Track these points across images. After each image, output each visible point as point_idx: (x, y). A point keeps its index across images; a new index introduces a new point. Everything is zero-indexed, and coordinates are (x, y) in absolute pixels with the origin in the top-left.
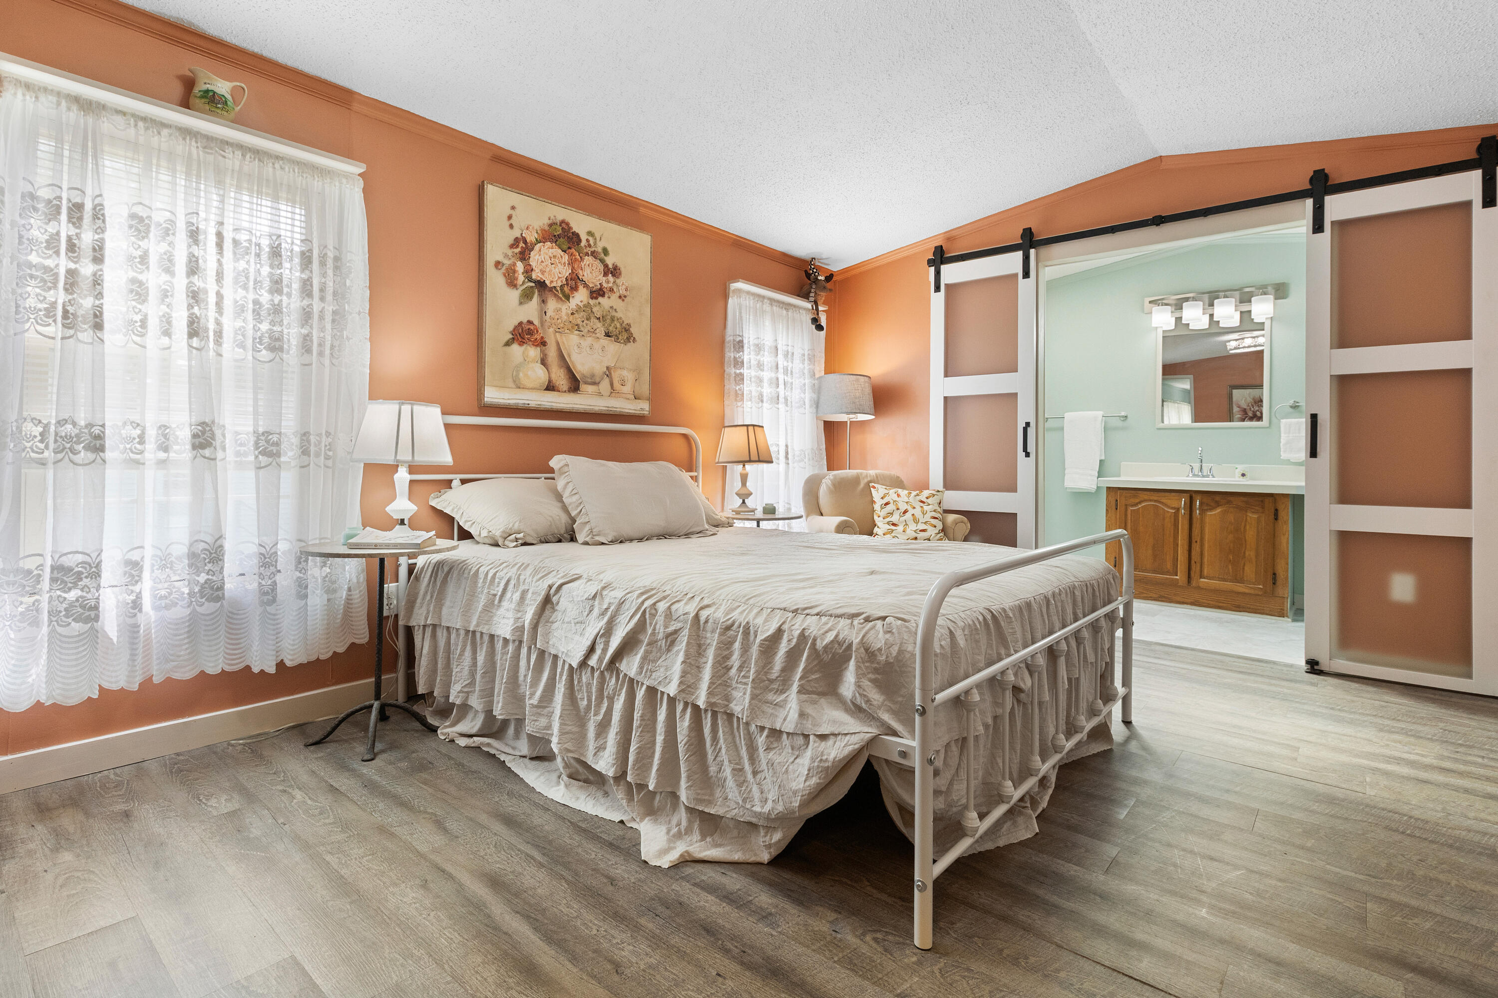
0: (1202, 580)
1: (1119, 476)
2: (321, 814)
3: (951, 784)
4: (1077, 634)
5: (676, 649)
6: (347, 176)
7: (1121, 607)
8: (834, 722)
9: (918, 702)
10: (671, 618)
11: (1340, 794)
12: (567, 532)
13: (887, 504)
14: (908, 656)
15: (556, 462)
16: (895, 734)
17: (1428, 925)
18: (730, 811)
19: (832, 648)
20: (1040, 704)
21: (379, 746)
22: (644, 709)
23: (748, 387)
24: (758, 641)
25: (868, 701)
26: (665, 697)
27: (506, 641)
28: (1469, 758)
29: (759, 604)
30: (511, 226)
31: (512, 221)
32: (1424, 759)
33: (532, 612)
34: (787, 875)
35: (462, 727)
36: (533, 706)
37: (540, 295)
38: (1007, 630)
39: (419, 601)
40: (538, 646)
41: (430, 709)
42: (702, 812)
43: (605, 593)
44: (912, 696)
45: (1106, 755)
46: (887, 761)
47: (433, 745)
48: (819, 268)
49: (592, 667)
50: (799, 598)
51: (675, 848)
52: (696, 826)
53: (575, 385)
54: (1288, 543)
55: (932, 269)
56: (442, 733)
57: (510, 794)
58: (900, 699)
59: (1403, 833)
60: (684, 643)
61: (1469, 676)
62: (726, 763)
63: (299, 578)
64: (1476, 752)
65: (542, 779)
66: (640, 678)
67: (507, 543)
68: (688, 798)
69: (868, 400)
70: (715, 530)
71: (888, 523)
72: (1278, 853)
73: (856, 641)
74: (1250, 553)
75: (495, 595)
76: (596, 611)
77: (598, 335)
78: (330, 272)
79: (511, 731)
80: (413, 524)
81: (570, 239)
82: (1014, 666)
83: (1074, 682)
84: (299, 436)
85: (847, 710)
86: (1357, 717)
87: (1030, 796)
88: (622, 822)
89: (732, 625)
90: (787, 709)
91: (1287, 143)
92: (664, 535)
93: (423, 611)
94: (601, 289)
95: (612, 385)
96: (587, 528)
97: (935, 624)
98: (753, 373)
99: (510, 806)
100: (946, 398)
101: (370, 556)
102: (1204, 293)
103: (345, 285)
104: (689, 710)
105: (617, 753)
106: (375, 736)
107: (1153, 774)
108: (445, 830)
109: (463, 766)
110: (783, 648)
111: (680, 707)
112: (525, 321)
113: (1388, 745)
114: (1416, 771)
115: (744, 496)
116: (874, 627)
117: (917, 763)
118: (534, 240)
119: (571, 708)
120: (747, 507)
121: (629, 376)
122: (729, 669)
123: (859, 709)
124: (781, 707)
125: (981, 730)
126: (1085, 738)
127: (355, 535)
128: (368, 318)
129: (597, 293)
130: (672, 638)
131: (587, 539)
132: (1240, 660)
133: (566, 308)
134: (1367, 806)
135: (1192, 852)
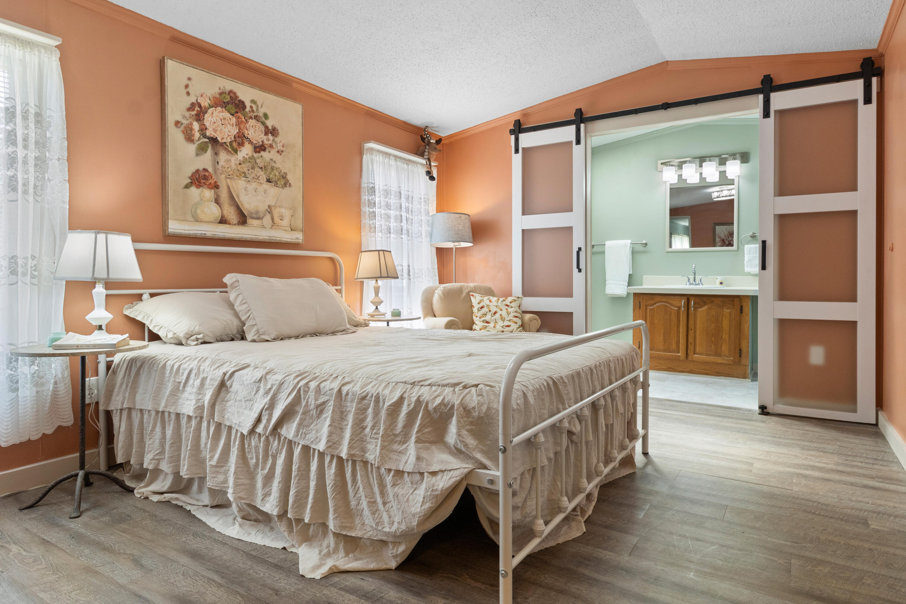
0: (695, 355)
1: (642, 285)
2: (34, 561)
3: (525, 501)
4: (611, 393)
5: (324, 416)
6: (45, 47)
7: (641, 375)
8: (442, 462)
9: (501, 444)
10: (320, 394)
11: (777, 491)
12: (238, 332)
13: (482, 307)
14: (494, 411)
15: (228, 279)
16: (485, 467)
17: (827, 570)
18: (367, 533)
19: (440, 409)
20: (587, 442)
21: (84, 506)
22: (300, 462)
23: (379, 222)
24: (386, 406)
25: (466, 445)
26: (317, 452)
27: (189, 418)
28: (854, 463)
29: (386, 380)
30: (188, 94)
31: (188, 90)
32: (828, 466)
33: (210, 394)
34: (408, 576)
35: (154, 487)
36: (212, 466)
37: (213, 149)
38: (563, 392)
39: (116, 390)
40: (216, 420)
41: (128, 475)
42: (346, 536)
43: (268, 377)
44: (497, 440)
45: (631, 476)
46: (480, 488)
47: (131, 502)
48: (431, 134)
49: (259, 434)
50: (416, 374)
51: (326, 564)
52: (341, 546)
53: (243, 220)
54: (748, 327)
55: (513, 137)
56: (138, 493)
57: (195, 535)
58: (489, 443)
59: (814, 513)
60: (330, 412)
61: (855, 411)
62: (363, 498)
63: (11, 374)
64: (858, 459)
65: (221, 522)
66: (296, 440)
67: (189, 342)
68: (335, 526)
69: (468, 232)
70: (354, 329)
71: (483, 321)
72: (738, 532)
73: (457, 403)
74: (726, 336)
75: (180, 383)
76: (262, 391)
77: (261, 181)
78: (32, 125)
79: (195, 487)
80: (110, 329)
81: (237, 106)
82: (569, 416)
83: (609, 428)
84: (7, 259)
85: (451, 453)
86: (789, 441)
87: (580, 507)
88: (284, 548)
89: (367, 396)
90: (408, 455)
91: (747, 56)
92: (315, 334)
93: (120, 398)
94: (263, 145)
95: (273, 219)
96: (255, 329)
97: (512, 388)
98: (383, 212)
99: (195, 544)
100: (523, 230)
101: (73, 354)
102: (696, 158)
103: (46, 136)
104: (335, 461)
105: (280, 497)
106: (80, 498)
107: (661, 487)
108: (142, 566)
109: (156, 516)
110: (405, 410)
111: (327, 459)
112: (201, 169)
113: (806, 458)
114: (823, 474)
115: (377, 304)
116: (470, 392)
117: (500, 487)
118: (207, 105)
119: (243, 466)
120: (379, 311)
121: (287, 213)
122: (364, 428)
123: (460, 451)
124: (403, 453)
125: (546, 462)
126: (617, 466)
127: (59, 339)
128: (67, 164)
129: (260, 148)
130: (321, 408)
131: (255, 338)
132: (719, 408)
133: (235, 160)
134: (793, 498)
135: (685, 536)
